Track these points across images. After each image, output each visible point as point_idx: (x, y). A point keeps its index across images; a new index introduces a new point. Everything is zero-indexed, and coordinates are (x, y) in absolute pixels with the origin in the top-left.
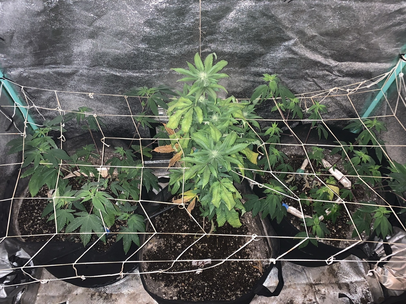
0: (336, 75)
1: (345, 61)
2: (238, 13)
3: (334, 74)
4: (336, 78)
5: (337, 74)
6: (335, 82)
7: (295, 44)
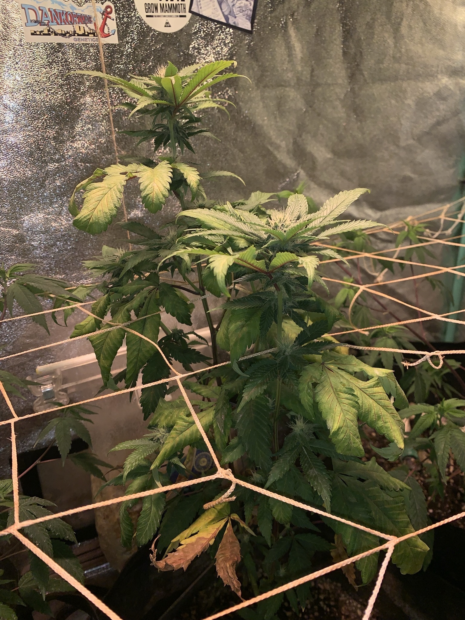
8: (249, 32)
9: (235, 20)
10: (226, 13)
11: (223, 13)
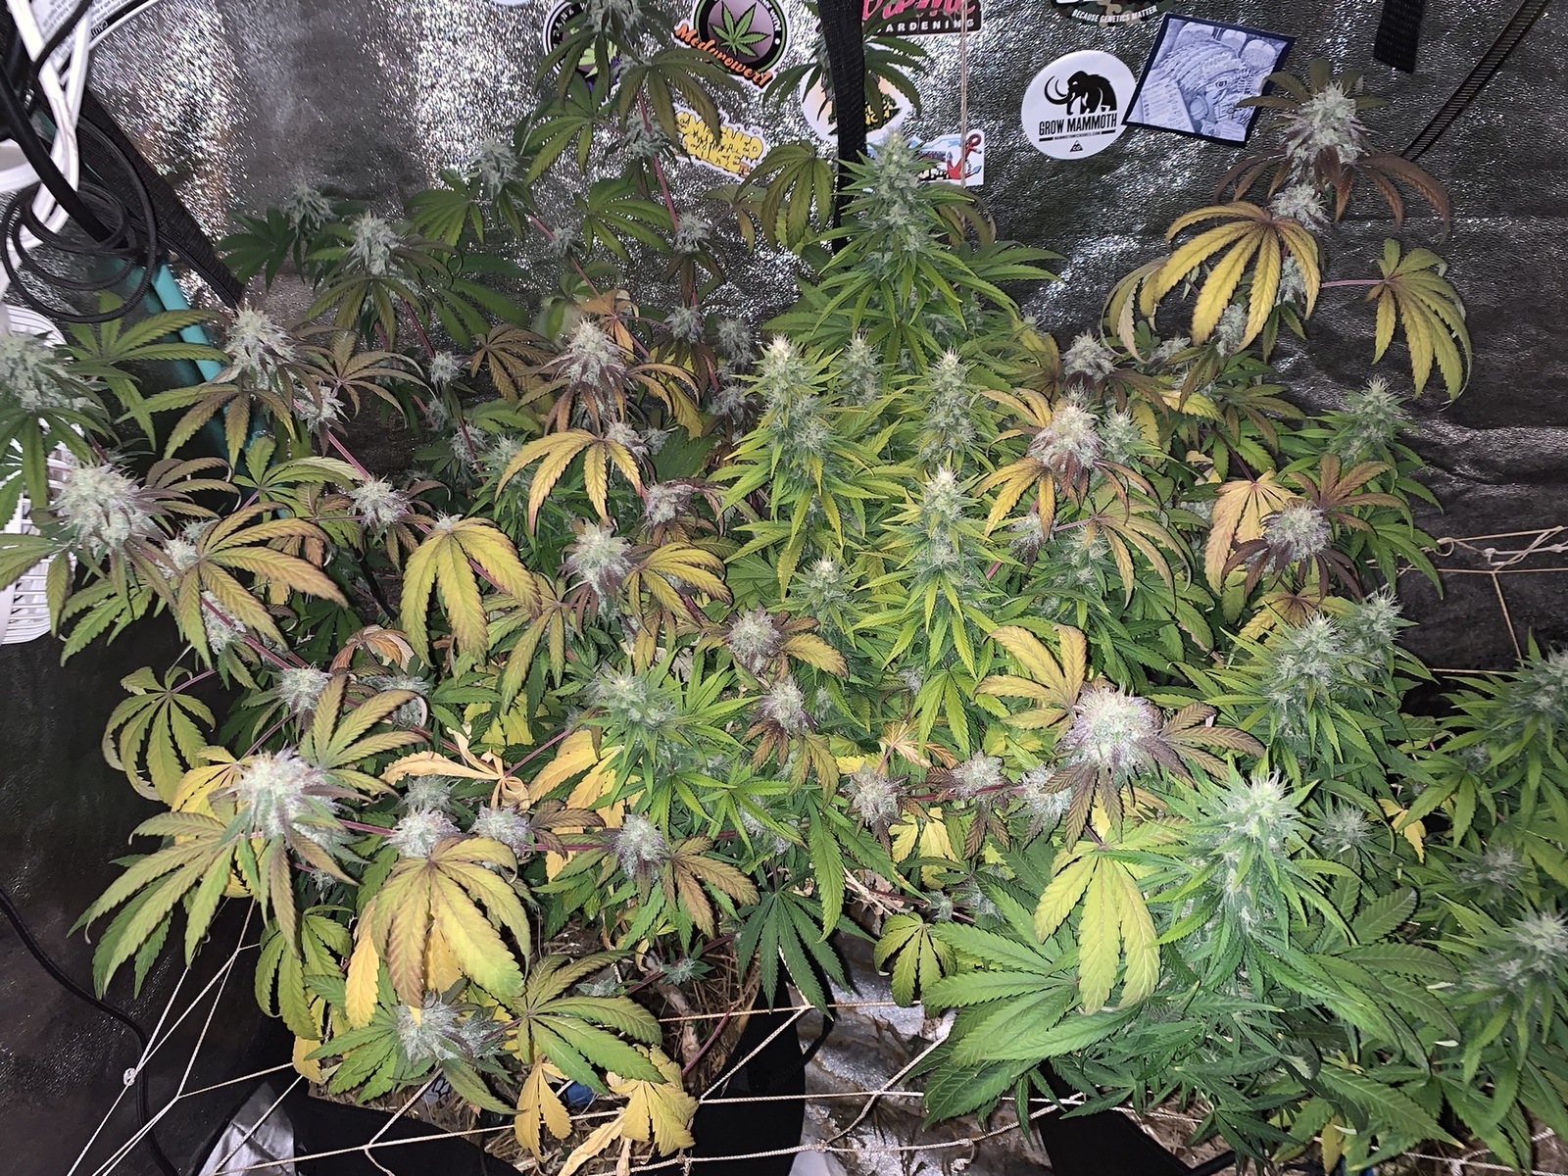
0: (1468, 478)
1: (1499, 427)
2: (1078, 279)
3: (1459, 475)
4: (1468, 490)
5: (1473, 473)
6: (1467, 505)
7: (1297, 372)
8: (1241, 145)
9: (1212, 126)
10: (1196, 118)
11: (1191, 117)
